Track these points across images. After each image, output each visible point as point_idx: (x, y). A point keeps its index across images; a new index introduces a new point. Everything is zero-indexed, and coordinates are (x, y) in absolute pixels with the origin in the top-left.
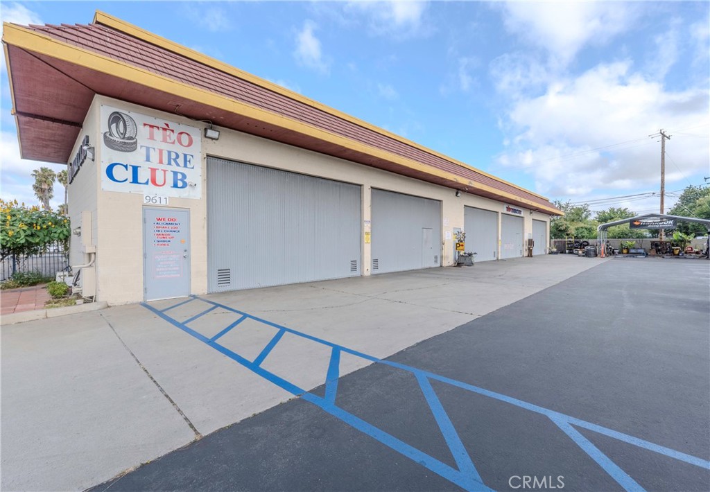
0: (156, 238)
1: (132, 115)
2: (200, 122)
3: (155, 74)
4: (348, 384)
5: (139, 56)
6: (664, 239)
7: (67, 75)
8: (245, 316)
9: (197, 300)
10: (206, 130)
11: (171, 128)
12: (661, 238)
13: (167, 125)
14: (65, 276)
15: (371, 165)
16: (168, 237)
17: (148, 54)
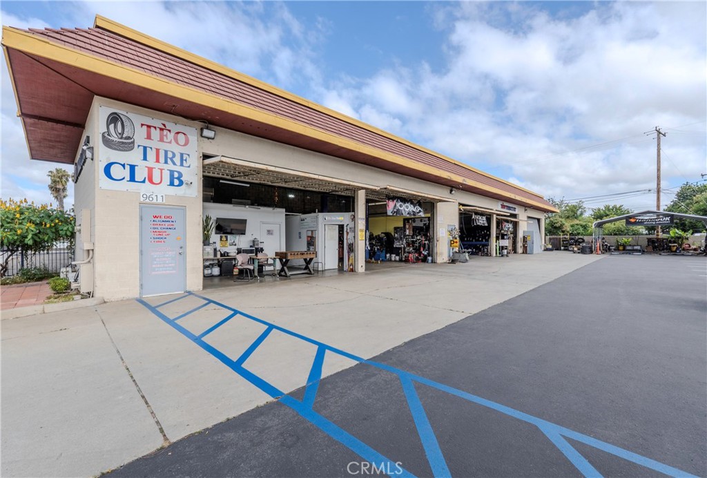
0: (152, 235)
1: (129, 115)
2: (196, 122)
3: (151, 75)
4: (329, 387)
5: (136, 58)
6: (661, 235)
7: (66, 77)
8: (236, 312)
9: (191, 296)
10: (202, 129)
11: (167, 128)
12: (658, 235)
13: (164, 125)
14: (67, 272)
15: (365, 164)
16: (164, 234)
17: (146, 57)
